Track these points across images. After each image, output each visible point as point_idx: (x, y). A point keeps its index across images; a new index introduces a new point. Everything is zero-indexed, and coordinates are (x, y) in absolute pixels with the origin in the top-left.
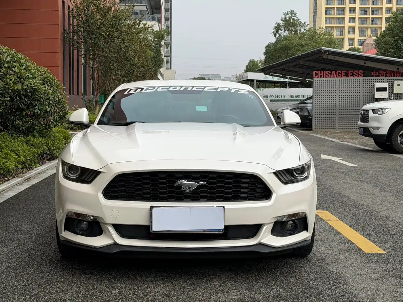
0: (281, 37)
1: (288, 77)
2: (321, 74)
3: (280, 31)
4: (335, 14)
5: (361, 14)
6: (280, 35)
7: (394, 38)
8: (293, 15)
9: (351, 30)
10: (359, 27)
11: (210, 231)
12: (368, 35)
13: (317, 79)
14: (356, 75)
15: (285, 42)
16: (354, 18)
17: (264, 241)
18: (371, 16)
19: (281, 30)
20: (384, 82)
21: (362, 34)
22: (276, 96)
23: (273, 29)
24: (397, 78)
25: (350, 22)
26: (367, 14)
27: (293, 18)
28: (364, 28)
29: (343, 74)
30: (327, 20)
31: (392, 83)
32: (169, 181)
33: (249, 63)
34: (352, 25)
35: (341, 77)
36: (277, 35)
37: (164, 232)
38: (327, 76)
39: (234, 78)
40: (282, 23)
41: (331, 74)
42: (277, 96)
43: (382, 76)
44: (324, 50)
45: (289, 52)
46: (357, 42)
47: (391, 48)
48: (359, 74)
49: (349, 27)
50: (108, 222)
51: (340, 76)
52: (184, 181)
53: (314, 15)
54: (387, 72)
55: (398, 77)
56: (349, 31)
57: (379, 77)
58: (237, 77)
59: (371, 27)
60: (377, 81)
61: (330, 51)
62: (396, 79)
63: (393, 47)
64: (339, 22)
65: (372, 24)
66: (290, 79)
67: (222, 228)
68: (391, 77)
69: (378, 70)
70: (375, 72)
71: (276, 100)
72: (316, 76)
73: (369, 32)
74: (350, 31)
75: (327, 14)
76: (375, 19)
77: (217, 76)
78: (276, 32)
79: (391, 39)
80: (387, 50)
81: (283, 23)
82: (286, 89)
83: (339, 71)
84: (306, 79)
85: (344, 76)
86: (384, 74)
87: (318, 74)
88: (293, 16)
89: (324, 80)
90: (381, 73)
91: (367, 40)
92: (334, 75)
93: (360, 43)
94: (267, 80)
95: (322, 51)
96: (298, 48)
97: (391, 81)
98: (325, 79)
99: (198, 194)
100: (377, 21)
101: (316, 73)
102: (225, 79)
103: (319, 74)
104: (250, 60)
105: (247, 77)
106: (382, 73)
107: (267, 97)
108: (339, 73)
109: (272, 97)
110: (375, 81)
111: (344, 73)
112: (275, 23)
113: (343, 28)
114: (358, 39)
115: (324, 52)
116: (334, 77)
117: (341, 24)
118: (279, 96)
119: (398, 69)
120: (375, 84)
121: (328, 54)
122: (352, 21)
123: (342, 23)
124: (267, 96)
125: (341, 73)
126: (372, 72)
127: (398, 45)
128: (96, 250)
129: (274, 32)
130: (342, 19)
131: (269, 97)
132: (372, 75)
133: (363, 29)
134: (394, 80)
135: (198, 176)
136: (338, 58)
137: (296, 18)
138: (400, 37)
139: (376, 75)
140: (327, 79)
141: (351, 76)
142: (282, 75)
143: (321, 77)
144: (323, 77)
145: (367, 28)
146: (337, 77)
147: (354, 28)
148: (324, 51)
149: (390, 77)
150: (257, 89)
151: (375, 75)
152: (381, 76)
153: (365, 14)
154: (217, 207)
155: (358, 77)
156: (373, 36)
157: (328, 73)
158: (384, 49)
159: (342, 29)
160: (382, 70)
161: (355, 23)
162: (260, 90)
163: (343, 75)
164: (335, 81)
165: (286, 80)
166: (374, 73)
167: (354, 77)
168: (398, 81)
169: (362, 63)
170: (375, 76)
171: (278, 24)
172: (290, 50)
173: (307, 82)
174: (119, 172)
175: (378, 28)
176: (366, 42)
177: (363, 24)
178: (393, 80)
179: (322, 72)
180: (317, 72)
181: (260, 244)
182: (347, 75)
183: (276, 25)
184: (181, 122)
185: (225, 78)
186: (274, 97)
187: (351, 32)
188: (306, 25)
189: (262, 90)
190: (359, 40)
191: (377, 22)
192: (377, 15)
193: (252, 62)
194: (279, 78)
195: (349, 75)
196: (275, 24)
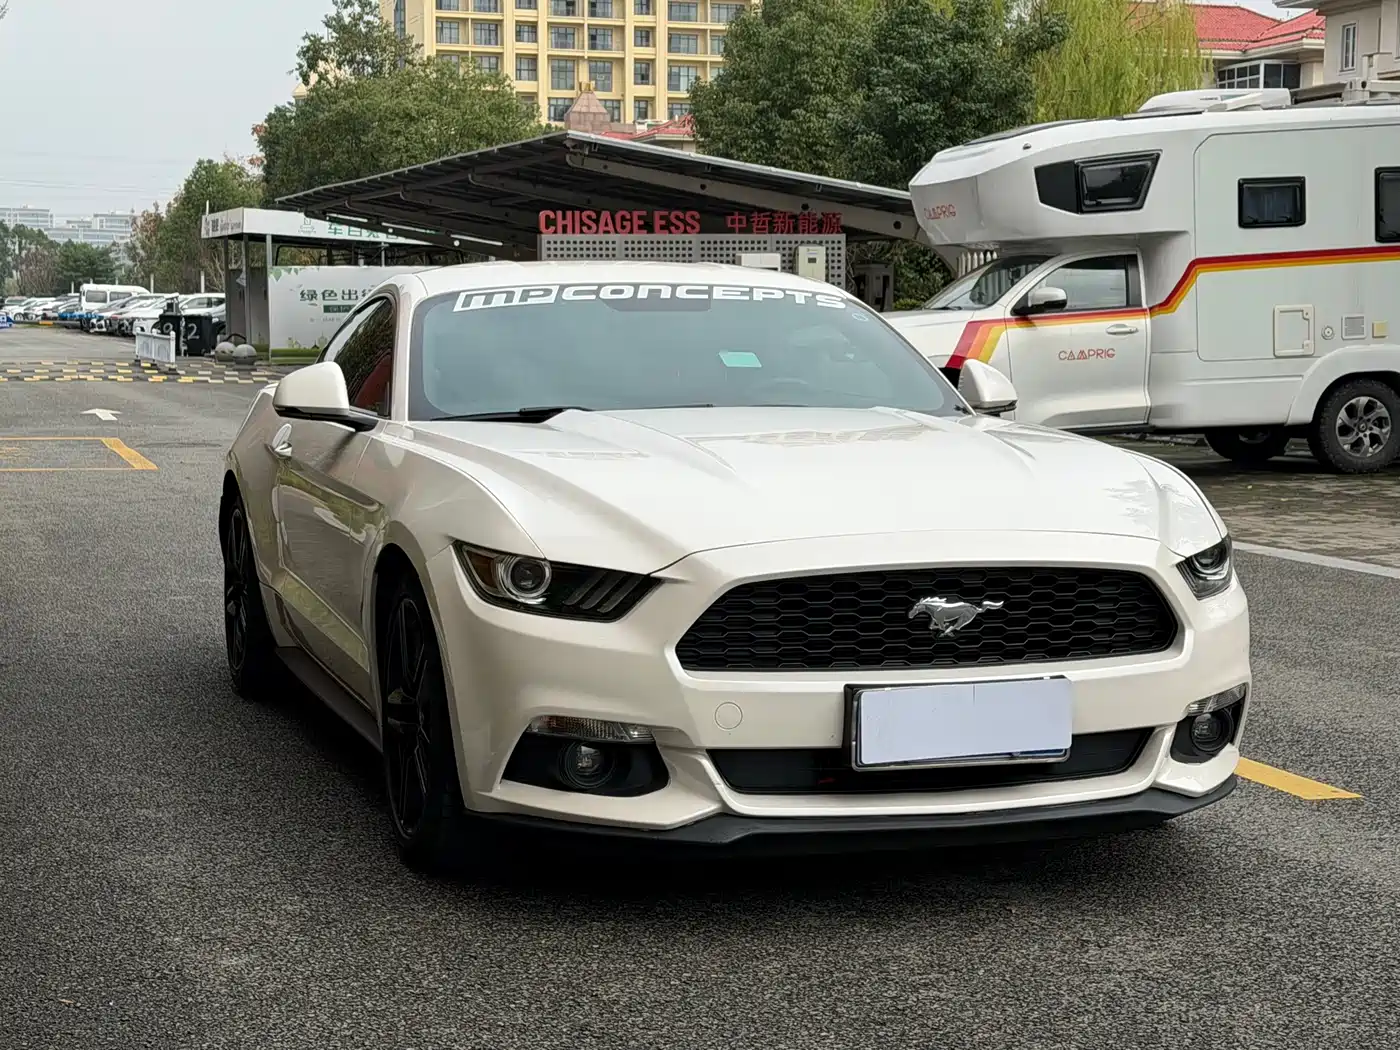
0: (329, 82)
1: (388, 228)
2: (564, 222)
3: (321, 63)
4: (467, 10)
5: (556, 13)
6: (322, 77)
7: (757, 104)
8: (367, 9)
9: (524, 66)
10: (549, 56)
11: (1027, 758)
12: (580, 84)
13: (554, 237)
14: (677, 228)
15: (346, 103)
16: (534, 26)
17: (1165, 780)
18: (588, 20)
19: (327, 61)
20: (765, 249)
21: (562, 82)
22: (343, 292)
23: (298, 55)
24: (806, 237)
25: (519, 36)
26: (573, 13)
27: (367, 18)
28: (567, 59)
29: (637, 222)
30: (442, 29)
31: (790, 255)
32: (890, 603)
33: (196, 173)
34: (526, 47)
35: (631, 232)
36: (314, 78)
37: (893, 767)
38: (585, 229)
39: (101, 221)
40: (327, 35)
41: (597, 221)
42: (350, 294)
43: (761, 230)
44: (573, 140)
45: (363, 138)
46: (547, 107)
47: (747, 137)
48: (686, 224)
49: (519, 57)
50: (697, 744)
51: (628, 228)
52: (938, 603)
53: (396, 10)
54: (773, 218)
55: (809, 233)
56: (518, 70)
57: (751, 232)
58: (134, 220)
59: (589, 57)
60: (743, 246)
61: (596, 144)
62: (802, 242)
63: (755, 132)
64: (483, 37)
65: (593, 47)
66: (397, 233)
67: (1067, 744)
68: (788, 232)
69: (748, 210)
70: (737, 216)
71: (343, 306)
72: (547, 227)
73: (583, 74)
74: (520, 70)
75: (441, 9)
76: (600, 32)
77: (37, 216)
78: (309, 66)
79: (746, 108)
80: (734, 142)
81: (334, 34)
82: (378, 267)
83: (624, 213)
84: (453, 236)
85: (640, 227)
86: (764, 223)
87: (555, 220)
88: (367, 14)
89: (575, 242)
90: (756, 220)
91: (579, 102)
92: (606, 225)
93: (555, 109)
94: (313, 235)
95: (565, 142)
96: (395, 126)
97: (787, 245)
98: (578, 237)
99: (975, 640)
100: (609, 39)
101: (547, 217)
102: (70, 226)
103: (560, 223)
104: (200, 163)
105: (240, 225)
106: (759, 221)
107: (313, 295)
108: (623, 218)
109: (330, 295)
110: (737, 246)
111: (640, 218)
112: (304, 34)
113: (497, 58)
114: (549, 99)
115: (574, 147)
116: (608, 232)
117: (490, 43)
118: (356, 292)
119: (805, 207)
120: (740, 257)
121: (588, 156)
122: (526, 35)
123: (493, 41)
124: (315, 292)
125: (631, 220)
126: (729, 218)
127: (771, 127)
128: (662, 837)
129: (301, 66)
130: (493, 27)
131: (320, 296)
132: (729, 225)
133: (563, 64)
134: (796, 242)
135: (978, 582)
136: (616, 169)
137: (377, 22)
138: (774, 100)
139: (740, 229)
140: (584, 237)
141: (662, 228)
142: (365, 221)
143: (564, 231)
144: (573, 232)
145: (576, 60)
146: (616, 232)
147: (534, 59)
148: (573, 144)
149: (784, 235)
150: (275, 268)
151: (737, 226)
152: (757, 229)
153: (568, 14)
154: (1052, 678)
155: (685, 232)
156: (596, 89)
157: (589, 217)
158: (724, 137)
159: (493, 60)
160: (761, 210)
161: (535, 40)
162: (289, 271)
163: (635, 227)
164: (610, 246)
165: (378, 237)
166: (733, 222)
167: (670, 232)
168: (811, 248)
169: (692, 185)
170: (737, 230)
171: (312, 38)
172: (365, 133)
173: (457, 243)
174: (739, 580)
175: (611, 63)
176: (576, 108)
177: (564, 46)
178: (793, 246)
179: (569, 214)
180: (552, 215)
181: (1155, 789)
182: (648, 227)
183: (307, 43)
184: (712, 406)
185: (68, 222)
186: (339, 297)
187: (525, 74)
188: (413, 45)
189: (296, 271)
190: (553, 102)
191: (610, 43)
192: (608, 17)
193: (206, 168)
194: (352, 228)
195: (657, 227)
196: (304, 38)
